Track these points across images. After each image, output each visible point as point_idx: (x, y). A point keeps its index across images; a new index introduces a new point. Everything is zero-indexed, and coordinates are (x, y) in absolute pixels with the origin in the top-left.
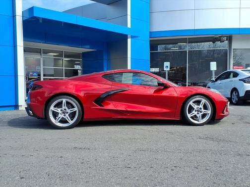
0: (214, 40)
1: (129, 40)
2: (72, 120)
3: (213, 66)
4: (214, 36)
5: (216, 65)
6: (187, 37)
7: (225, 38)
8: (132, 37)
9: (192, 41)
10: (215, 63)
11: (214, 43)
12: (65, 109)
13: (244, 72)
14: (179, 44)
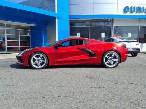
0: (104, 21)
1: (57, 20)
3: (103, 35)
4: (103, 19)
5: (104, 35)
6: (90, 19)
7: (110, 20)
8: (58, 18)
9: (92, 21)
10: (104, 33)
11: (104, 22)
13: (117, 39)
14: (86, 23)
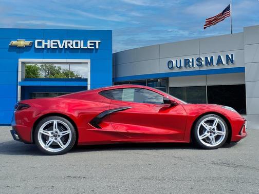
2: (64, 144)
12: (57, 132)
